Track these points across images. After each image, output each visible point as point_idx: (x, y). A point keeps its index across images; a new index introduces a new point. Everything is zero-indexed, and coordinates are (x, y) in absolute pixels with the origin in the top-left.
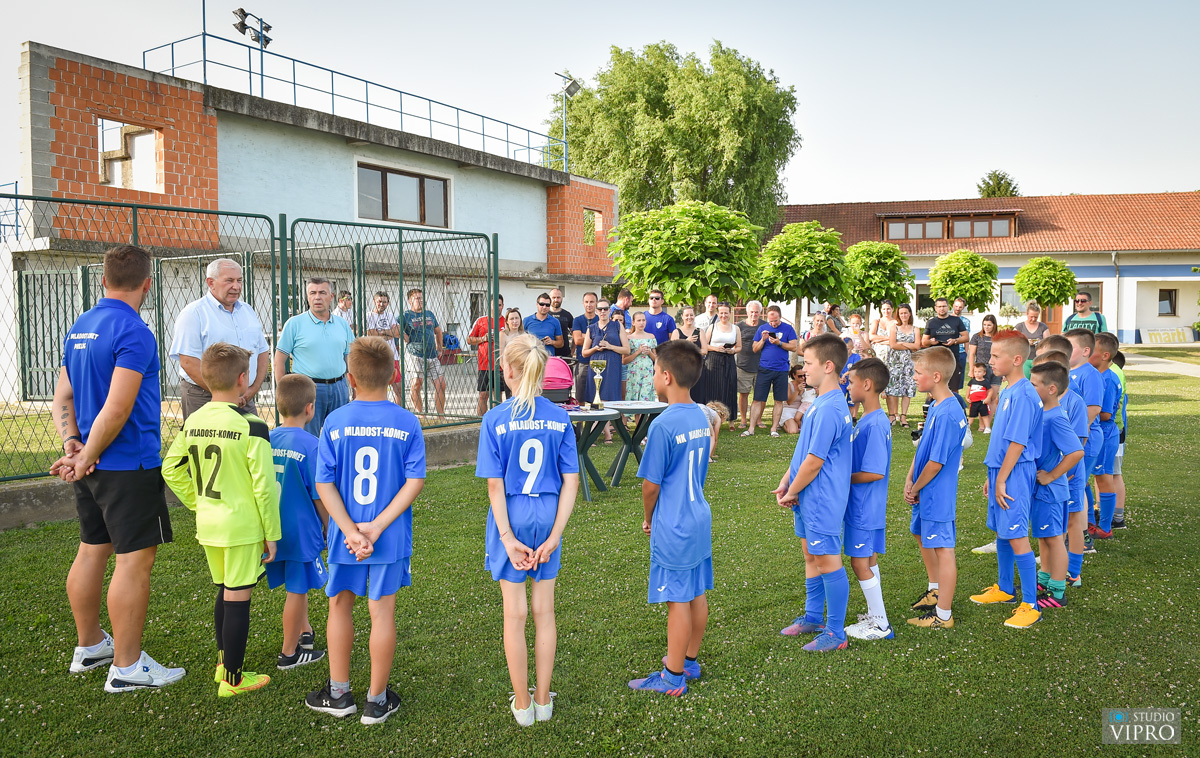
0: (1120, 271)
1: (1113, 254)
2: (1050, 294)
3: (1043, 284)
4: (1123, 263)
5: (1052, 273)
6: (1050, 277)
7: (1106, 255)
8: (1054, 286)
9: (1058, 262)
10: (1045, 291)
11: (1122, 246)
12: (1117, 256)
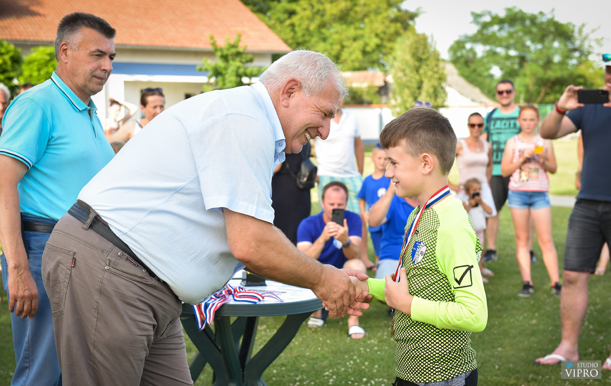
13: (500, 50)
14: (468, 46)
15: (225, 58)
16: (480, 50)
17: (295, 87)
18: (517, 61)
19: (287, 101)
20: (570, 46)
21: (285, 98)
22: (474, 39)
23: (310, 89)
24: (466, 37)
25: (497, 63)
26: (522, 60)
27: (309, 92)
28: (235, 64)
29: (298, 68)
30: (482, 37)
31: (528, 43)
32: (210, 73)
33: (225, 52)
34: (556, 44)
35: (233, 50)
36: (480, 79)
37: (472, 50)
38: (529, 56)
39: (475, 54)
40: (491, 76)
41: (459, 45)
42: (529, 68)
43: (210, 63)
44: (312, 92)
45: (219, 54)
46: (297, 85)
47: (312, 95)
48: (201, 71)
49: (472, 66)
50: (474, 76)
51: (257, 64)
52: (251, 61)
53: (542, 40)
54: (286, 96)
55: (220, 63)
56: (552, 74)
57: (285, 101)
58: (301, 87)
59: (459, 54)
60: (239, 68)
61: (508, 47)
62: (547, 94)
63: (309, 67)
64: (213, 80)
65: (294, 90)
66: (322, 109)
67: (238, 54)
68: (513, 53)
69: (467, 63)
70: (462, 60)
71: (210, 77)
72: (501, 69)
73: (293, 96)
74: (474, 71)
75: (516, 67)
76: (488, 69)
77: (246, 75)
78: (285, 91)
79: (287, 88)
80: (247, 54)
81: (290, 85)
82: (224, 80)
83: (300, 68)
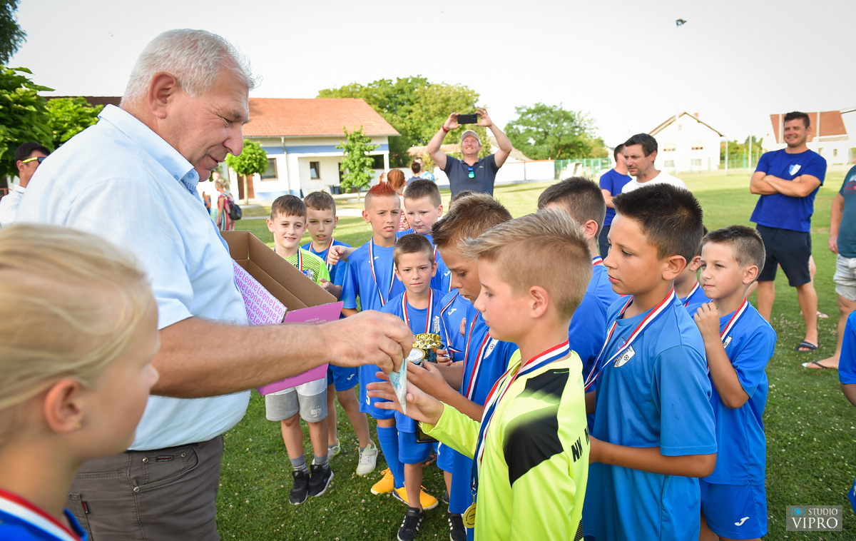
0: (287, 150)
1: (283, 139)
2: (253, 167)
3: (247, 158)
4: (289, 144)
5: (252, 151)
6: (252, 154)
7: (277, 139)
8: (255, 160)
9: (255, 143)
10: (249, 164)
11: (288, 133)
12: (285, 139)
13: (534, 129)
14: (515, 127)
15: (353, 140)
16: (522, 129)
17: (170, 86)
18: (543, 134)
19: (162, 108)
20: (574, 125)
21: (159, 105)
22: (518, 123)
23: (195, 84)
24: (513, 122)
25: (532, 137)
26: (546, 134)
27: (194, 90)
28: (358, 144)
29: (169, 55)
30: (522, 122)
31: (549, 124)
32: (345, 150)
33: (353, 137)
34: (565, 124)
35: (358, 135)
36: (522, 146)
37: (517, 128)
38: (550, 132)
39: (519, 131)
40: (530, 144)
41: (510, 126)
42: (549, 139)
43: (344, 144)
44: (197, 88)
45: (349, 138)
46: (172, 82)
47: (200, 94)
48: (339, 149)
49: (518, 139)
50: (518, 144)
51: (373, 142)
52: (370, 141)
53: (557, 121)
54: (159, 102)
55: (350, 144)
56: (563, 142)
57: (160, 109)
58: (179, 85)
59: (510, 132)
60: (361, 145)
61: (538, 127)
62: (561, 153)
63: (184, 52)
64: (347, 153)
65: (169, 92)
66: (221, 113)
67: (361, 137)
68: (540, 130)
69: (515, 136)
70: (511, 135)
71: (344, 153)
72: (534, 139)
73: (171, 101)
74: (519, 141)
75: (543, 138)
76: (527, 140)
77: (366, 150)
78: (155, 94)
79: (157, 88)
80: (366, 137)
81: (160, 84)
82: (352, 154)
83: (171, 56)
